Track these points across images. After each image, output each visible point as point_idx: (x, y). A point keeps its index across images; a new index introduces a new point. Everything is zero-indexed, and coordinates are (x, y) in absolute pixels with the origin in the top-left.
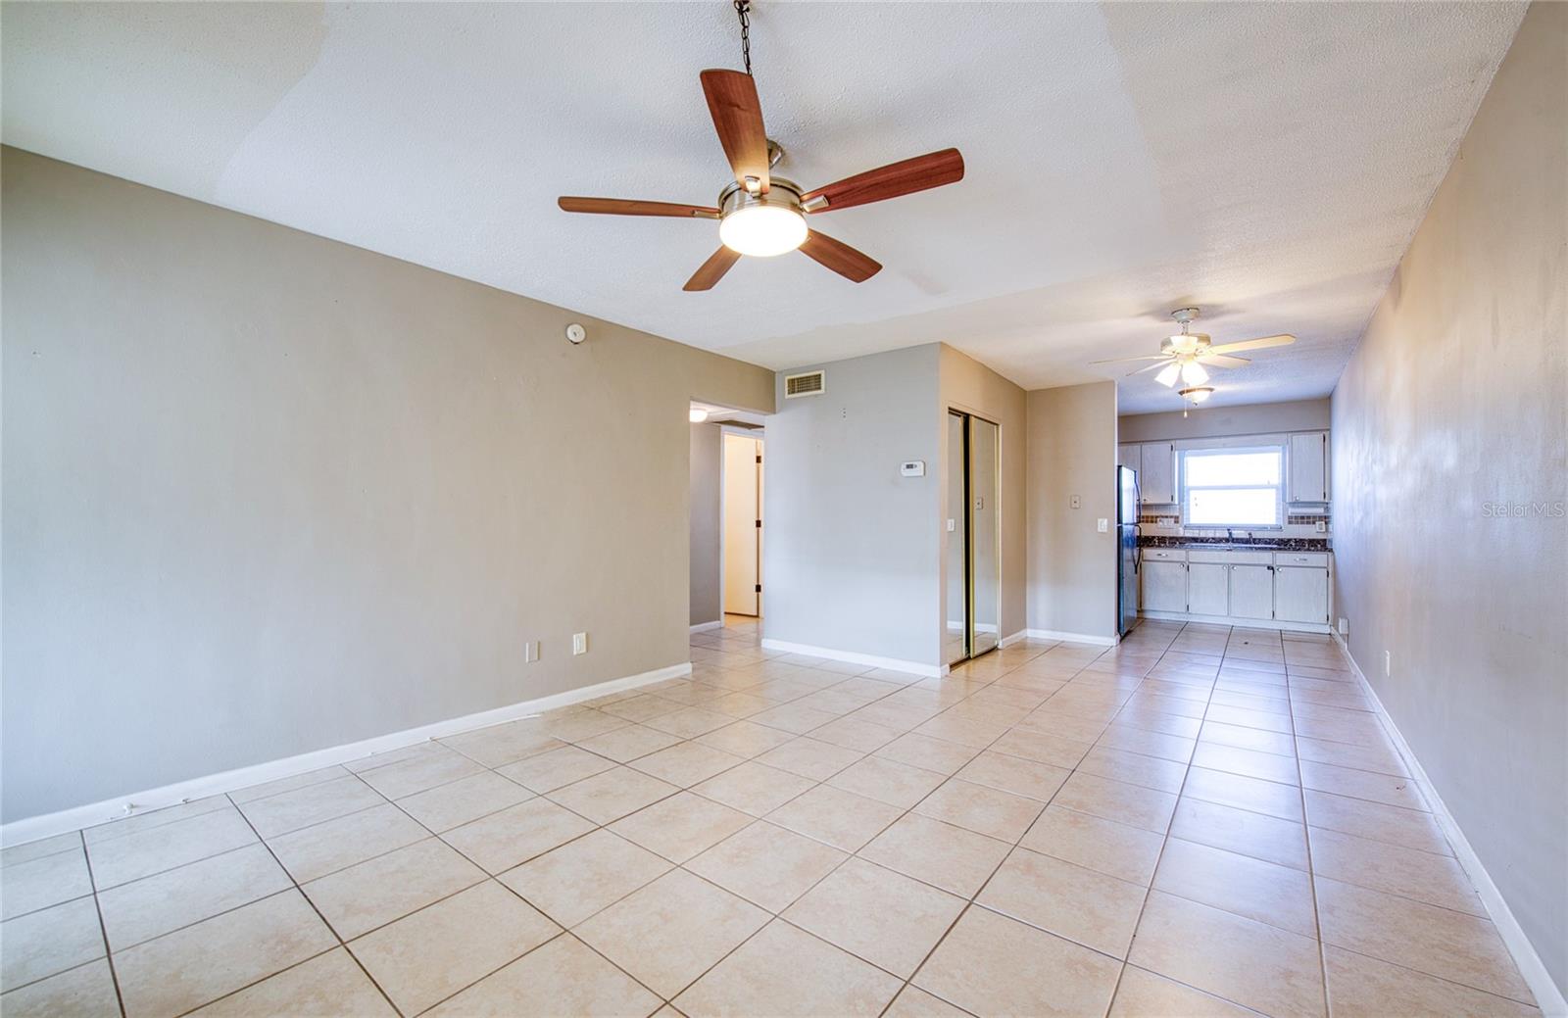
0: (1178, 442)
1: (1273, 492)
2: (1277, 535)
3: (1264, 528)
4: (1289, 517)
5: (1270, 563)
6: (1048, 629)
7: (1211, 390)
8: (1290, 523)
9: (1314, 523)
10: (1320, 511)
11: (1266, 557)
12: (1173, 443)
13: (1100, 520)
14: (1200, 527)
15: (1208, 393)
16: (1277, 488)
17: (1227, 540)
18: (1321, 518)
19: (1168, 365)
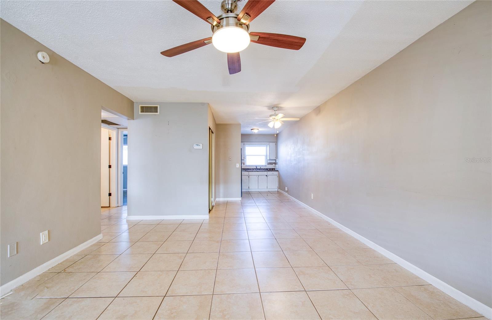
0: (246, 143)
1: (264, 157)
2: (265, 168)
3: (263, 166)
4: (268, 163)
5: (266, 174)
6: (222, 198)
7: (258, 129)
8: (268, 164)
9: (272, 164)
10: (274, 161)
11: (266, 173)
12: (244, 143)
13: (237, 164)
14: (249, 166)
15: (257, 130)
16: (265, 156)
17: (255, 169)
18: (274, 163)
19: (271, 121)
